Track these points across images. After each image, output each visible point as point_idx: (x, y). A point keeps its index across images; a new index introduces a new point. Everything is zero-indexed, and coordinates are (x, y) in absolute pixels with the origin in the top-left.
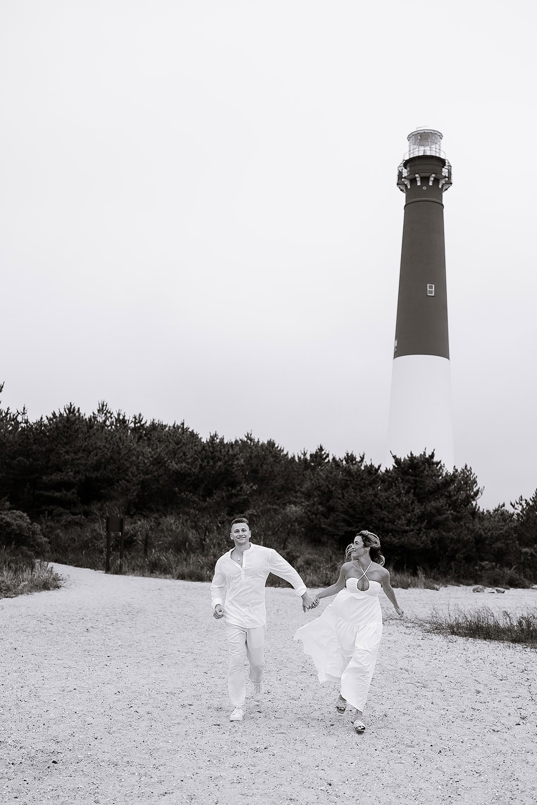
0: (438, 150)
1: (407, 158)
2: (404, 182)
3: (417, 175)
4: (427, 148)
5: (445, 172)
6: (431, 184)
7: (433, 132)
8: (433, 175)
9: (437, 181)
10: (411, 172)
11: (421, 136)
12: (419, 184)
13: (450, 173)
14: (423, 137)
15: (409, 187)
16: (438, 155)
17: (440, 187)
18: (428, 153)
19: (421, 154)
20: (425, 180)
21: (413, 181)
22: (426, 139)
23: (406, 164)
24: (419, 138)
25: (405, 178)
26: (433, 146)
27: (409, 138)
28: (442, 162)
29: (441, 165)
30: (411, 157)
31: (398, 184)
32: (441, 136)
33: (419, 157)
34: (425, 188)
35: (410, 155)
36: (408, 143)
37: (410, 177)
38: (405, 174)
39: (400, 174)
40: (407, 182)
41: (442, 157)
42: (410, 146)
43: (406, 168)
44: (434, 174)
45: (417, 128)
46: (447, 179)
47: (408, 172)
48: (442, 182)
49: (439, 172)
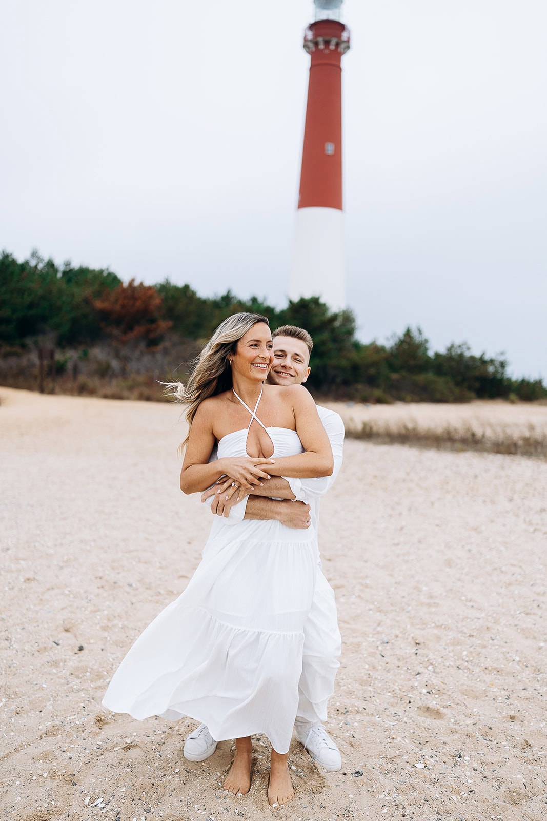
0: (339, 16)
1: (312, 21)
2: (309, 45)
4: (330, 13)
5: (345, 36)
8: (335, 39)
9: (337, 45)
10: (316, 35)
13: (349, 38)
15: (314, 49)
16: (339, 21)
17: (340, 51)
18: (331, 18)
19: (324, 18)
20: (327, 43)
21: (316, 44)
23: (313, 27)
25: (311, 41)
26: (335, 11)
28: (341, 27)
29: (341, 30)
30: (317, 20)
33: (322, 21)
34: (327, 52)
35: (315, 17)
36: (313, 6)
37: (314, 41)
38: (310, 35)
39: (305, 38)
40: (311, 45)
41: (343, 21)
42: (316, 10)
43: (310, 31)
44: (335, 37)
46: (346, 43)
47: (313, 35)
48: (343, 46)
49: (339, 37)
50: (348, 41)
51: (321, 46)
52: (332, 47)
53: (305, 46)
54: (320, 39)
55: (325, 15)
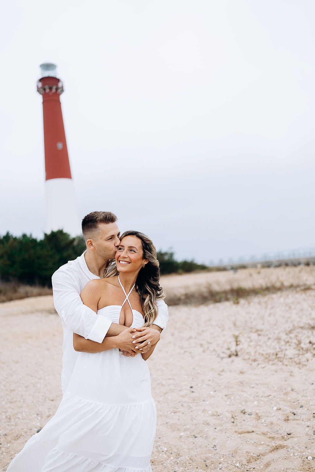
0: (55, 74)
1: (41, 77)
4: (50, 73)
5: (60, 85)
7: (51, 64)
9: (57, 89)
10: (44, 85)
11: (46, 66)
15: (43, 92)
16: (55, 77)
18: (51, 76)
20: (51, 89)
21: (44, 89)
22: (49, 68)
23: (41, 80)
25: (41, 88)
26: (53, 72)
27: (41, 67)
28: (58, 80)
32: (56, 67)
33: (46, 77)
34: (51, 93)
38: (40, 85)
39: (37, 86)
40: (42, 90)
42: (42, 71)
44: (55, 86)
45: (44, 62)
48: (59, 91)
49: (57, 85)
50: (62, 87)
51: (48, 90)
52: (54, 90)
53: (38, 91)
54: (47, 87)
55: (47, 74)
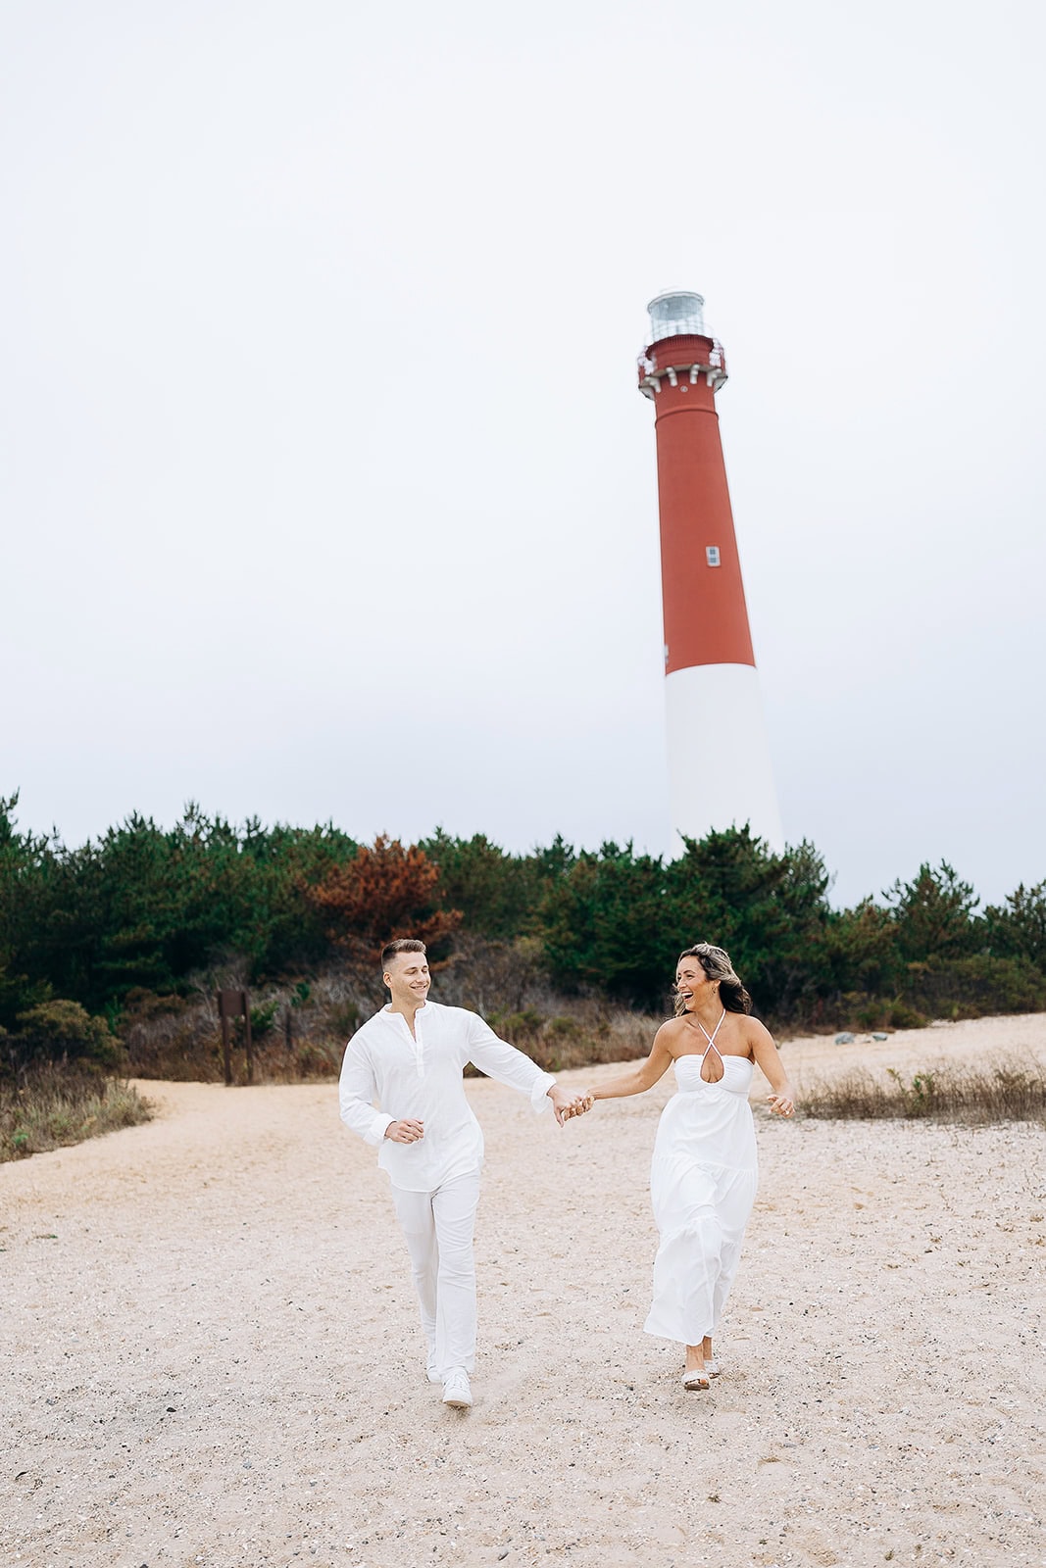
0: (699, 325)
1: (651, 343)
2: (649, 382)
3: (669, 369)
4: (681, 323)
5: (714, 359)
6: (693, 381)
7: (687, 295)
8: (696, 366)
9: (702, 375)
10: (660, 365)
11: (669, 304)
12: (674, 383)
13: (723, 360)
14: (672, 305)
15: (658, 390)
16: (700, 334)
17: (709, 384)
18: (684, 332)
19: (672, 333)
20: (683, 375)
21: (664, 379)
22: (678, 307)
23: (650, 352)
24: (666, 306)
25: (650, 375)
26: (690, 319)
27: (649, 309)
28: (708, 344)
29: (707, 348)
30: (657, 339)
31: (640, 387)
32: (701, 301)
33: (670, 339)
34: (684, 389)
35: (654, 335)
36: (648, 317)
37: (658, 374)
38: (649, 366)
39: (642, 369)
40: (654, 383)
41: (708, 336)
42: (652, 322)
43: (649, 359)
44: (697, 363)
45: (662, 291)
46: (719, 371)
47: (654, 365)
48: (712, 376)
49: (705, 361)
50: (723, 367)
53: (643, 387)
55: (669, 330)
